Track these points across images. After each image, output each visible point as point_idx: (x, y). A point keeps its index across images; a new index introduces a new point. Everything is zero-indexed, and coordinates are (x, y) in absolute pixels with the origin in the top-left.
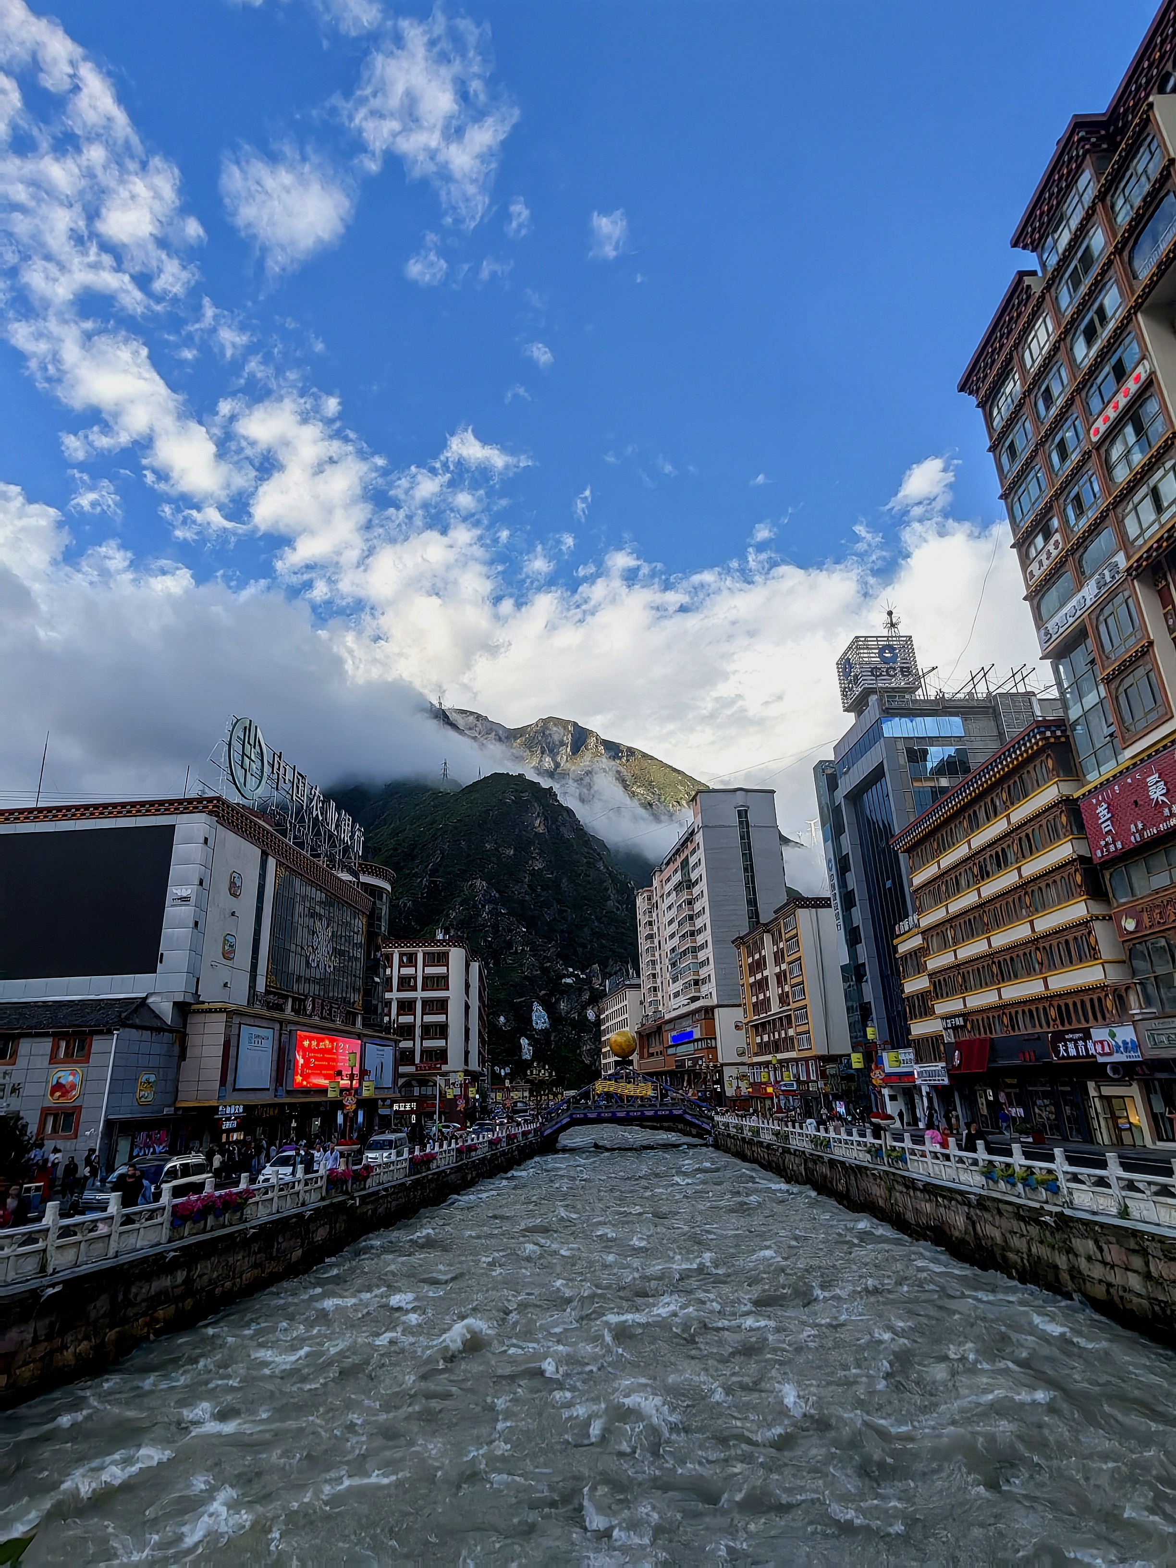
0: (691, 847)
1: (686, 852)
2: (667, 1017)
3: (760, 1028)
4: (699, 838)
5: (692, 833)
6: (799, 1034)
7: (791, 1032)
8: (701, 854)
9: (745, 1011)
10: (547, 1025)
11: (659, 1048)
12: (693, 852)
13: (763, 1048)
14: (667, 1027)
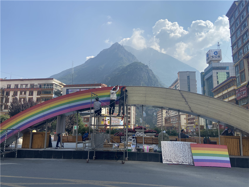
0: (177, 83)
1: (176, 84)
2: (171, 116)
3: (189, 120)
4: (179, 81)
5: (177, 80)
6: (196, 121)
7: (194, 121)
8: (179, 85)
9: (186, 116)
10: (146, 116)
11: (169, 122)
12: (177, 84)
13: (189, 123)
14: (171, 118)
